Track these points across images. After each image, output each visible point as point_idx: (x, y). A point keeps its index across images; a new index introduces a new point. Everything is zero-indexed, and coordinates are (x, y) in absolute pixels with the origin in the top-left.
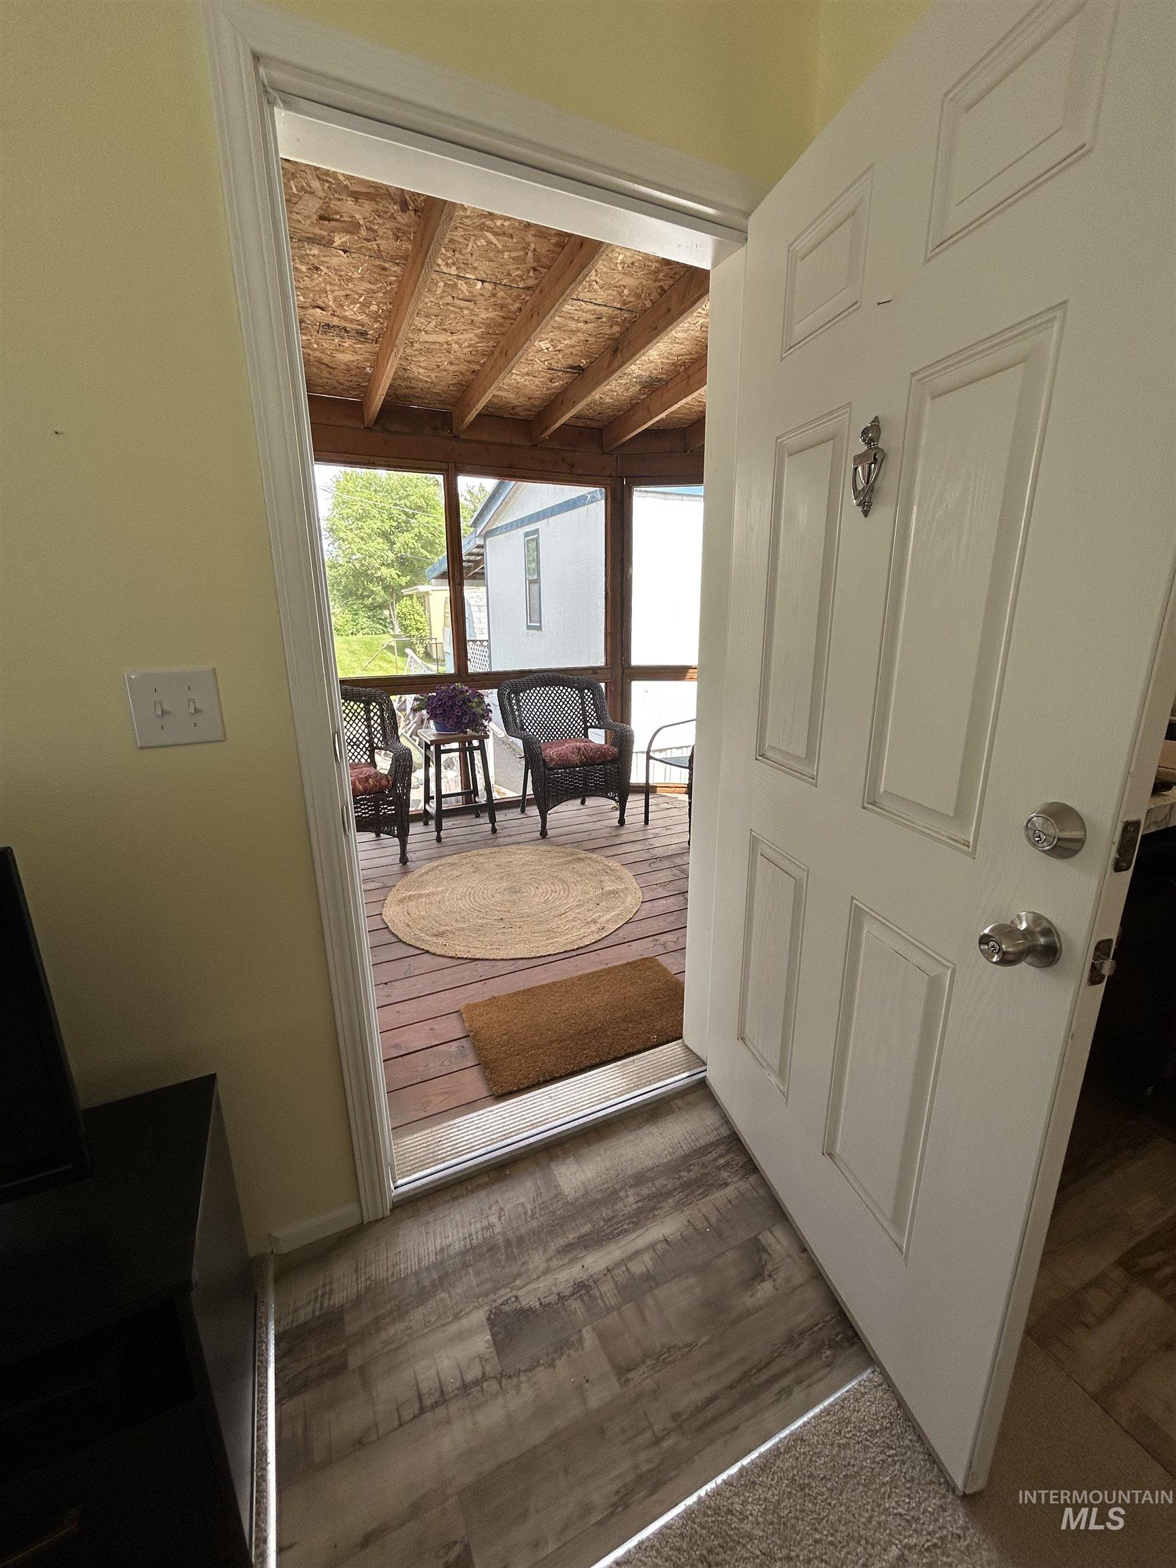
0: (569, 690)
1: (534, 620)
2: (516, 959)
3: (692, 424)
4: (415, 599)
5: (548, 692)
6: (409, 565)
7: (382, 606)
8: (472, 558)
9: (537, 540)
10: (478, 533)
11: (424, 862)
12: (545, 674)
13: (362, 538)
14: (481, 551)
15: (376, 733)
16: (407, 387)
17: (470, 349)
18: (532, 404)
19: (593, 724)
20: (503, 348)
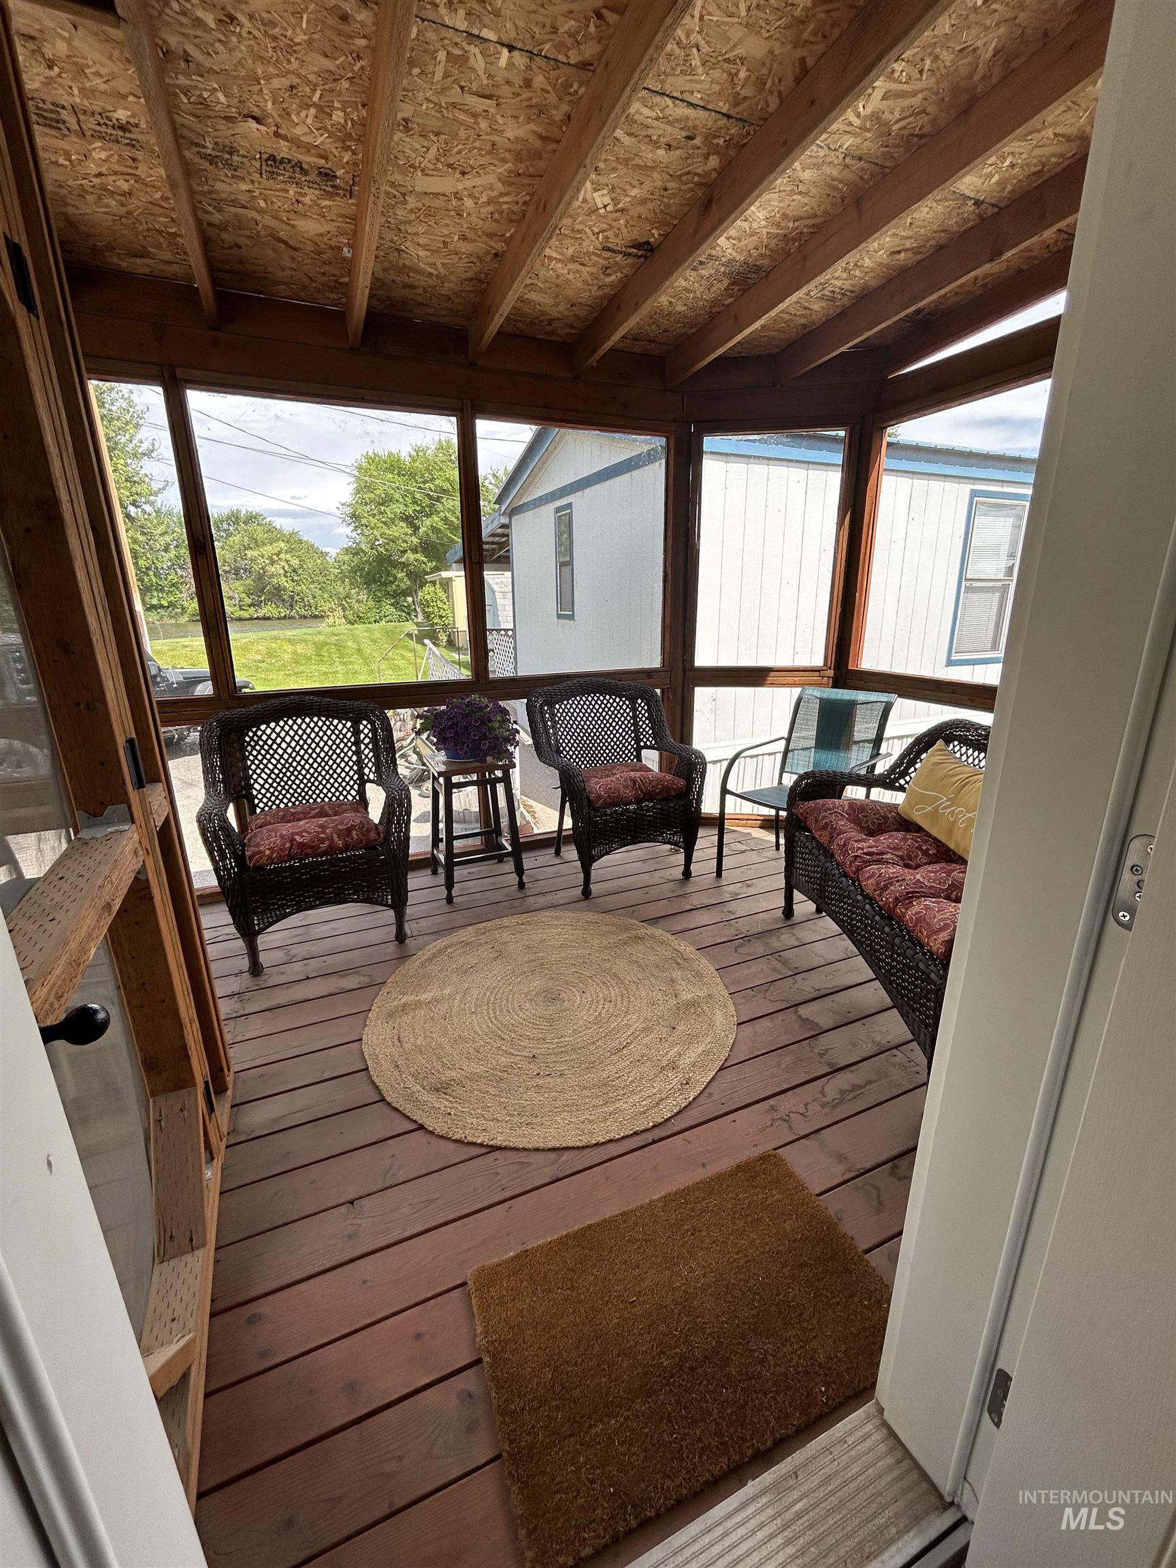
0: (618, 700)
1: (566, 607)
2: (559, 1149)
3: (787, 347)
4: (438, 586)
5: (590, 702)
6: (433, 550)
7: (405, 593)
8: (497, 539)
9: (570, 515)
10: (503, 509)
11: (427, 938)
12: (587, 679)
13: (385, 523)
14: (506, 531)
15: (366, 761)
16: (405, 286)
17: (491, 209)
18: (575, 315)
19: (648, 743)
20: (540, 199)
